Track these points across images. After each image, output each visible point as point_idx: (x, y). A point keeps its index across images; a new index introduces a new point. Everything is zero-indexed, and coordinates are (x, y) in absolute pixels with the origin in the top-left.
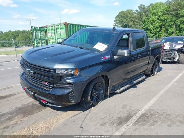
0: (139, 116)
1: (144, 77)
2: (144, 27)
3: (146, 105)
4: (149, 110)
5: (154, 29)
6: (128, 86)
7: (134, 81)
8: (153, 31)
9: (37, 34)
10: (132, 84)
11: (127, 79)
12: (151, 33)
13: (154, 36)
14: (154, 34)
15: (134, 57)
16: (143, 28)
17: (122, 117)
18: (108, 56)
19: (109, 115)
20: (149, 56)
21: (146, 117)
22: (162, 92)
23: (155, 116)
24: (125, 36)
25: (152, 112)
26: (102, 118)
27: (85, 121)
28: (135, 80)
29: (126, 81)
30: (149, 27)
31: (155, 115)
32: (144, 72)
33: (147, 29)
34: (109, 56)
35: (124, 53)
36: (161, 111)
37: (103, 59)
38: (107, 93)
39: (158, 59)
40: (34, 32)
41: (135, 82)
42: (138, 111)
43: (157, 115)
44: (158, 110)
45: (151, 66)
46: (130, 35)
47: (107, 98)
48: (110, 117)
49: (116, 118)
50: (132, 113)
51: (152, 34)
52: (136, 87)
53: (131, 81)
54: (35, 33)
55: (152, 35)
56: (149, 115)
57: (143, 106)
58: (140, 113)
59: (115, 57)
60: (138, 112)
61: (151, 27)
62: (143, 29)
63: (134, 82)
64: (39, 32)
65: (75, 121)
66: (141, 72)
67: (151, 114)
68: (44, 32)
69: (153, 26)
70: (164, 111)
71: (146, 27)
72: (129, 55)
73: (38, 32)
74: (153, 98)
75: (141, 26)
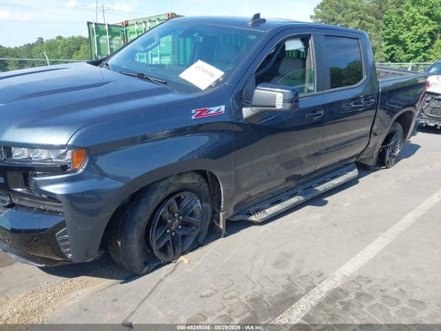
0: (319, 297)
1: (355, 173)
2: (388, 34)
3: (353, 259)
4: (356, 279)
5: (413, 42)
6: (294, 200)
7: (320, 184)
8: (412, 47)
9: (101, 41)
10: (309, 196)
11: (299, 177)
12: (405, 50)
13: (411, 58)
14: (413, 55)
15: (318, 112)
16: (386, 37)
17: (265, 298)
18: (217, 108)
19: (226, 288)
20: (374, 111)
21: (342, 303)
22: (409, 218)
23: (372, 303)
24: (293, 45)
25: (365, 288)
26: (202, 297)
27: (146, 301)
28: (324, 182)
29: (291, 184)
30: (402, 34)
31: (373, 298)
32: (354, 160)
33: (396, 41)
34: (223, 108)
35: (274, 98)
36: (395, 285)
37: (193, 117)
38: (218, 223)
39: (405, 121)
40: (95, 36)
41: (321, 188)
42: (320, 279)
43: (378, 300)
44: (384, 281)
45: (378, 141)
46: (311, 42)
47: (221, 237)
48: (225, 293)
49: (244, 300)
50: (301, 288)
51: (409, 53)
52: (326, 203)
53: (308, 185)
54: (98, 39)
55: (407, 55)
56: (352, 296)
57: (341, 264)
58: (326, 287)
59: (247, 112)
60: (320, 283)
61: (405, 35)
62: (385, 40)
63: (317, 188)
64: (108, 37)
65: (116, 300)
66: (346, 157)
67: (359, 296)
68: (120, 38)
69: (412, 33)
70: (403, 286)
71: (393, 34)
72: (288, 106)
73: (104, 37)
74: (378, 236)
75: (381, 32)
